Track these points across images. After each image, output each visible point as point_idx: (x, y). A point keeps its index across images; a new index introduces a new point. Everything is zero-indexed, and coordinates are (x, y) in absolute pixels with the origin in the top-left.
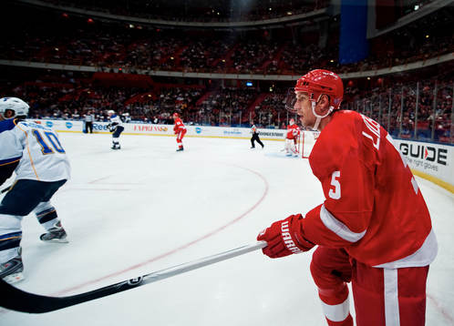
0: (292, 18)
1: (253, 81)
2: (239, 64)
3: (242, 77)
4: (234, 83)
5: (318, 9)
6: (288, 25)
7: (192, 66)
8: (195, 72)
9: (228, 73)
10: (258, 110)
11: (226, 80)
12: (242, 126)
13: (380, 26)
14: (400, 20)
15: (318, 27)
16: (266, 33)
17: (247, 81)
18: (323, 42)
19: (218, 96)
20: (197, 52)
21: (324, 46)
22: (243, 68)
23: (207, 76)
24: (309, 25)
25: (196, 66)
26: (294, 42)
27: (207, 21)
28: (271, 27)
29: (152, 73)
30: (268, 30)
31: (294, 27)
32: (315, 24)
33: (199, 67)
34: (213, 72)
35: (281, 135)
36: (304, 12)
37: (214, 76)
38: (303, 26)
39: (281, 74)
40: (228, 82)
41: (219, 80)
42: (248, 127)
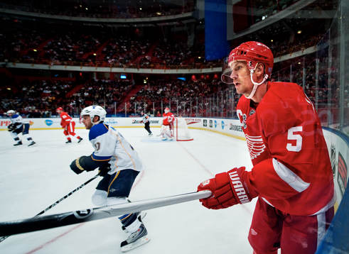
0: (162, 18)
1: (127, 74)
2: (111, 58)
3: (115, 70)
4: (108, 76)
5: (185, 12)
6: (158, 24)
7: (59, 59)
8: (63, 64)
9: (100, 66)
10: (134, 101)
11: (98, 73)
12: (118, 116)
13: (237, 31)
14: (251, 27)
15: (185, 28)
16: (137, 30)
17: (120, 74)
18: (191, 41)
19: (90, 88)
20: (64, 45)
21: (192, 44)
22: (115, 62)
23: (77, 68)
24: (177, 26)
25: (63, 59)
26: (165, 40)
27: (75, 15)
28: (143, 25)
29: (11, 65)
30: (139, 28)
31: (164, 26)
32: (184, 25)
33: (67, 60)
34: (83, 65)
35: (157, 122)
36: (172, 14)
37: (86, 69)
38: (173, 26)
39: (154, 68)
40: (100, 75)
41: (91, 73)
42: (124, 116)
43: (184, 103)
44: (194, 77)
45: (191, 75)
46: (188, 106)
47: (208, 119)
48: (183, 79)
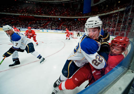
1: (60, 18)
2: (57, 13)
3: (57, 17)
4: (56, 19)
6: (70, 2)
7: (44, 14)
8: (45, 15)
9: (54, 16)
10: (62, 26)
11: (53, 18)
12: (58, 30)
13: (95, 3)
14: (100, 1)
15: (78, 3)
16: (64, 4)
17: (59, 18)
19: (52, 22)
20: (45, 10)
21: (79, 8)
22: (58, 15)
23: (48, 16)
24: (75, 2)
28: (65, 3)
29: (34, 16)
30: (64, 3)
31: (71, 3)
33: (46, 14)
34: (50, 15)
37: (50, 17)
38: (74, 2)
39: (68, 16)
40: (54, 18)
41: (52, 18)
42: (60, 30)
43: (76, 27)
44: (79, 19)
45: (78, 19)
46: (76, 28)
47: (82, 33)
48: (76, 20)
